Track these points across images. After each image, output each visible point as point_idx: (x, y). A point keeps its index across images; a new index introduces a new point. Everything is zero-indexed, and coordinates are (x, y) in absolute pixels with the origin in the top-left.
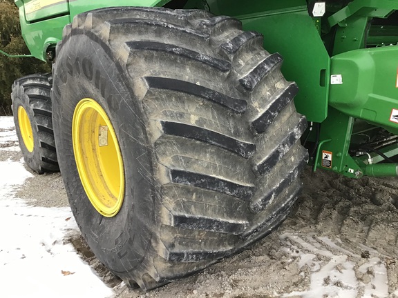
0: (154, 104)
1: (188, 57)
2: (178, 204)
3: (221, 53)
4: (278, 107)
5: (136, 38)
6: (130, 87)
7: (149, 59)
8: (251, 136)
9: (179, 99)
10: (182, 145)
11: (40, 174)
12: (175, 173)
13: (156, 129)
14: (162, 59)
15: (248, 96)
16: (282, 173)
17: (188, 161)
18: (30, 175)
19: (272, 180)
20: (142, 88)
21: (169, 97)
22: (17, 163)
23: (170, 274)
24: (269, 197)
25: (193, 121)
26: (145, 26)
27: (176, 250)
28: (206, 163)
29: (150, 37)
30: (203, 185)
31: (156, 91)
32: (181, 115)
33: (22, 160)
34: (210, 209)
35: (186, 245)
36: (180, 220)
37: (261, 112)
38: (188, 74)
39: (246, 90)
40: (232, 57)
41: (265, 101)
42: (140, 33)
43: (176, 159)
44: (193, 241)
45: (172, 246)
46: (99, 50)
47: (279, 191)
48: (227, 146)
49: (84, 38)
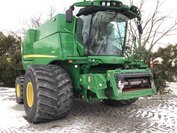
0: (38, 83)
1: (46, 75)
2: (41, 101)
3: (54, 74)
4: (65, 85)
6: (35, 80)
7: (39, 75)
8: (58, 90)
9: (43, 82)
10: (42, 90)
11: (20, 104)
12: (40, 95)
13: (38, 87)
14: (41, 75)
15: (58, 82)
16: (65, 98)
17: (43, 93)
18: (17, 104)
19: (63, 99)
20: (37, 80)
21: (41, 82)
22: (14, 101)
24: (62, 103)
25: (45, 86)
26: (40, 69)
28: (47, 94)
29: (41, 71)
30: (45, 98)
31: (39, 81)
32: (43, 85)
33: (16, 100)
34: (48, 103)
35: (42, 110)
36: (40, 104)
37: (61, 85)
38: (46, 78)
39: (58, 81)
40: (56, 75)
41: (62, 83)
42: (39, 71)
43: (41, 93)
44: (44, 110)
45: (39, 110)
46: (32, 73)
47: (64, 102)
48: (52, 91)
49: (30, 71)
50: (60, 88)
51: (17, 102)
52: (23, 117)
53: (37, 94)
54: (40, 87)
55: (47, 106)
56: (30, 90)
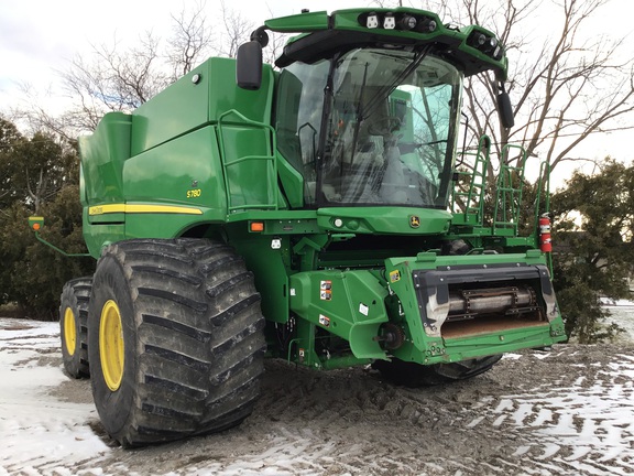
0: (142, 304)
1: (170, 275)
2: (149, 368)
3: (199, 273)
4: (237, 310)
5: (140, 263)
6: (130, 293)
7: (144, 277)
8: (210, 328)
9: (158, 302)
10: (156, 330)
11: (77, 378)
12: (147, 347)
13: (139, 319)
14: (152, 277)
15: (214, 302)
16: (238, 355)
17: (159, 341)
18: (67, 378)
19: (230, 361)
20: (135, 294)
21: (152, 301)
22: (55, 369)
23: (146, 426)
24: (225, 373)
25: (165, 315)
26: (148, 255)
27: (148, 403)
28: (171, 343)
29: (150, 263)
30: (167, 357)
31: (144, 296)
32: (158, 312)
33: (62, 366)
34: (175, 376)
35: (157, 401)
36: (149, 379)
37: (221, 312)
38: (169, 287)
39: (211, 298)
40: (206, 275)
41: (227, 304)
42: (144, 260)
43: (150, 339)
44: (162, 398)
45: (146, 399)
46: (118, 269)
47: (233, 370)
48: (189, 333)
49: (112, 260)
50: (218, 323)
51: (67, 372)
52: (88, 428)
53: (136, 345)
54: (146, 318)
55: (172, 385)
56: (110, 329)
